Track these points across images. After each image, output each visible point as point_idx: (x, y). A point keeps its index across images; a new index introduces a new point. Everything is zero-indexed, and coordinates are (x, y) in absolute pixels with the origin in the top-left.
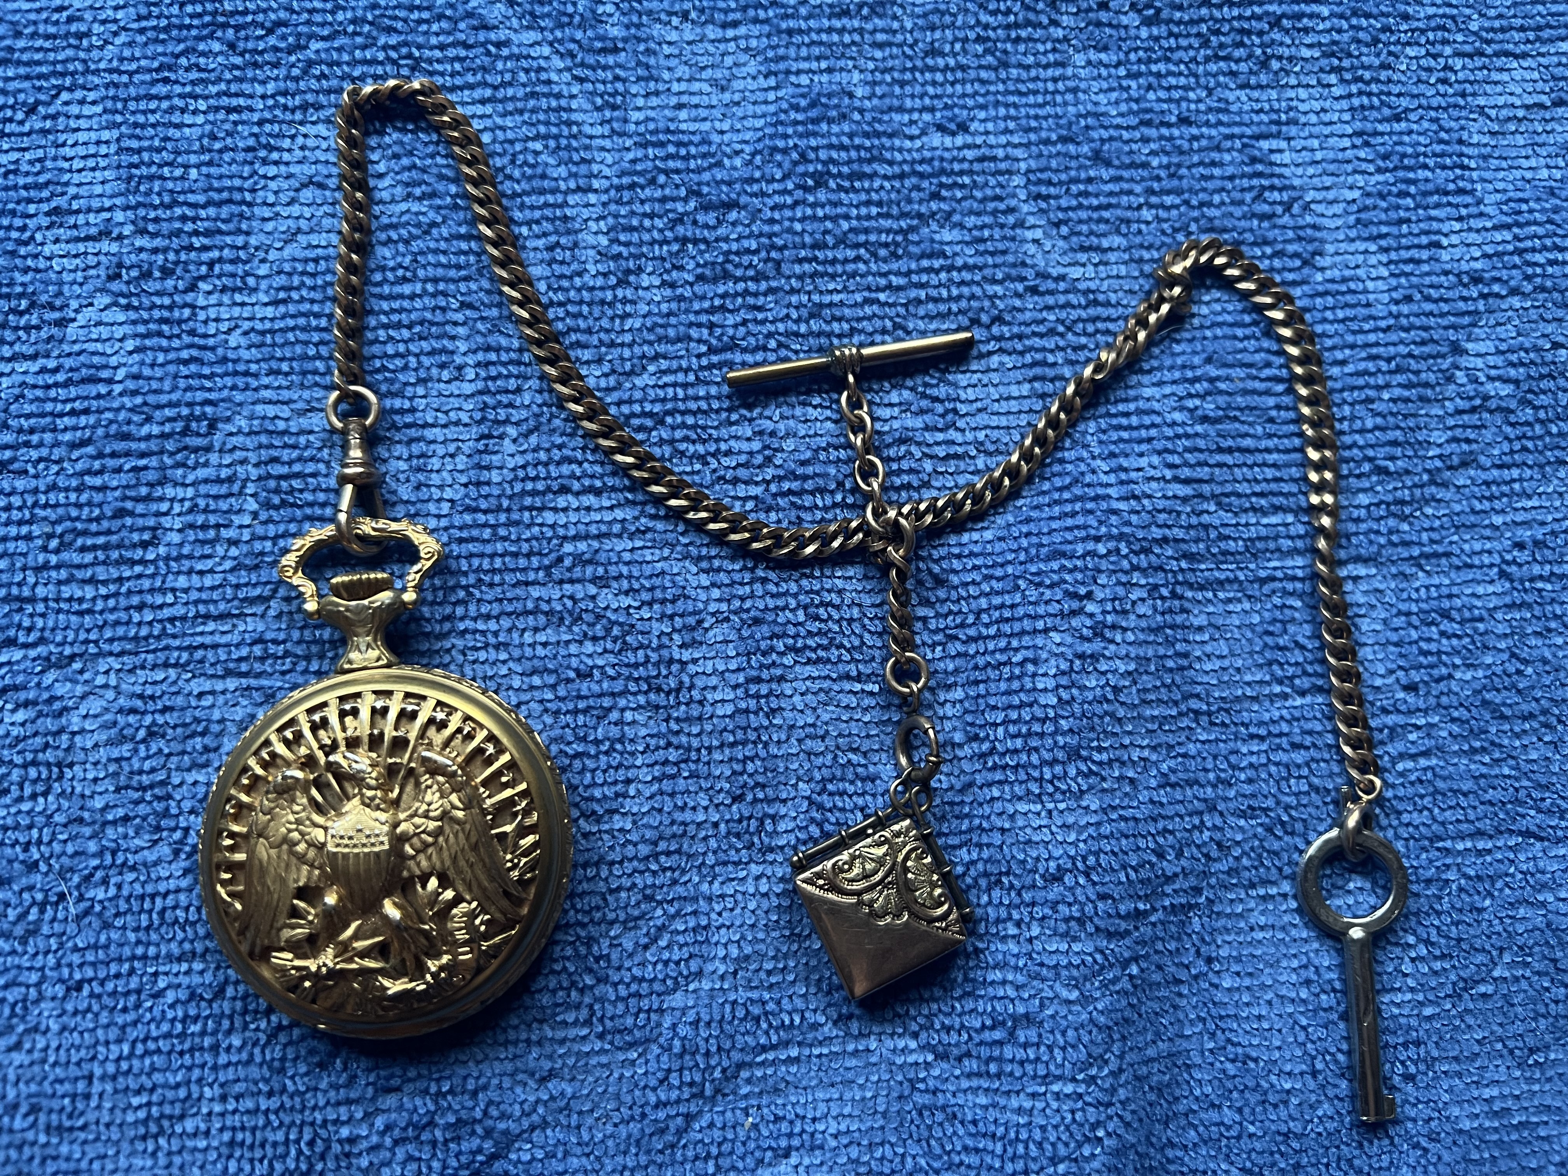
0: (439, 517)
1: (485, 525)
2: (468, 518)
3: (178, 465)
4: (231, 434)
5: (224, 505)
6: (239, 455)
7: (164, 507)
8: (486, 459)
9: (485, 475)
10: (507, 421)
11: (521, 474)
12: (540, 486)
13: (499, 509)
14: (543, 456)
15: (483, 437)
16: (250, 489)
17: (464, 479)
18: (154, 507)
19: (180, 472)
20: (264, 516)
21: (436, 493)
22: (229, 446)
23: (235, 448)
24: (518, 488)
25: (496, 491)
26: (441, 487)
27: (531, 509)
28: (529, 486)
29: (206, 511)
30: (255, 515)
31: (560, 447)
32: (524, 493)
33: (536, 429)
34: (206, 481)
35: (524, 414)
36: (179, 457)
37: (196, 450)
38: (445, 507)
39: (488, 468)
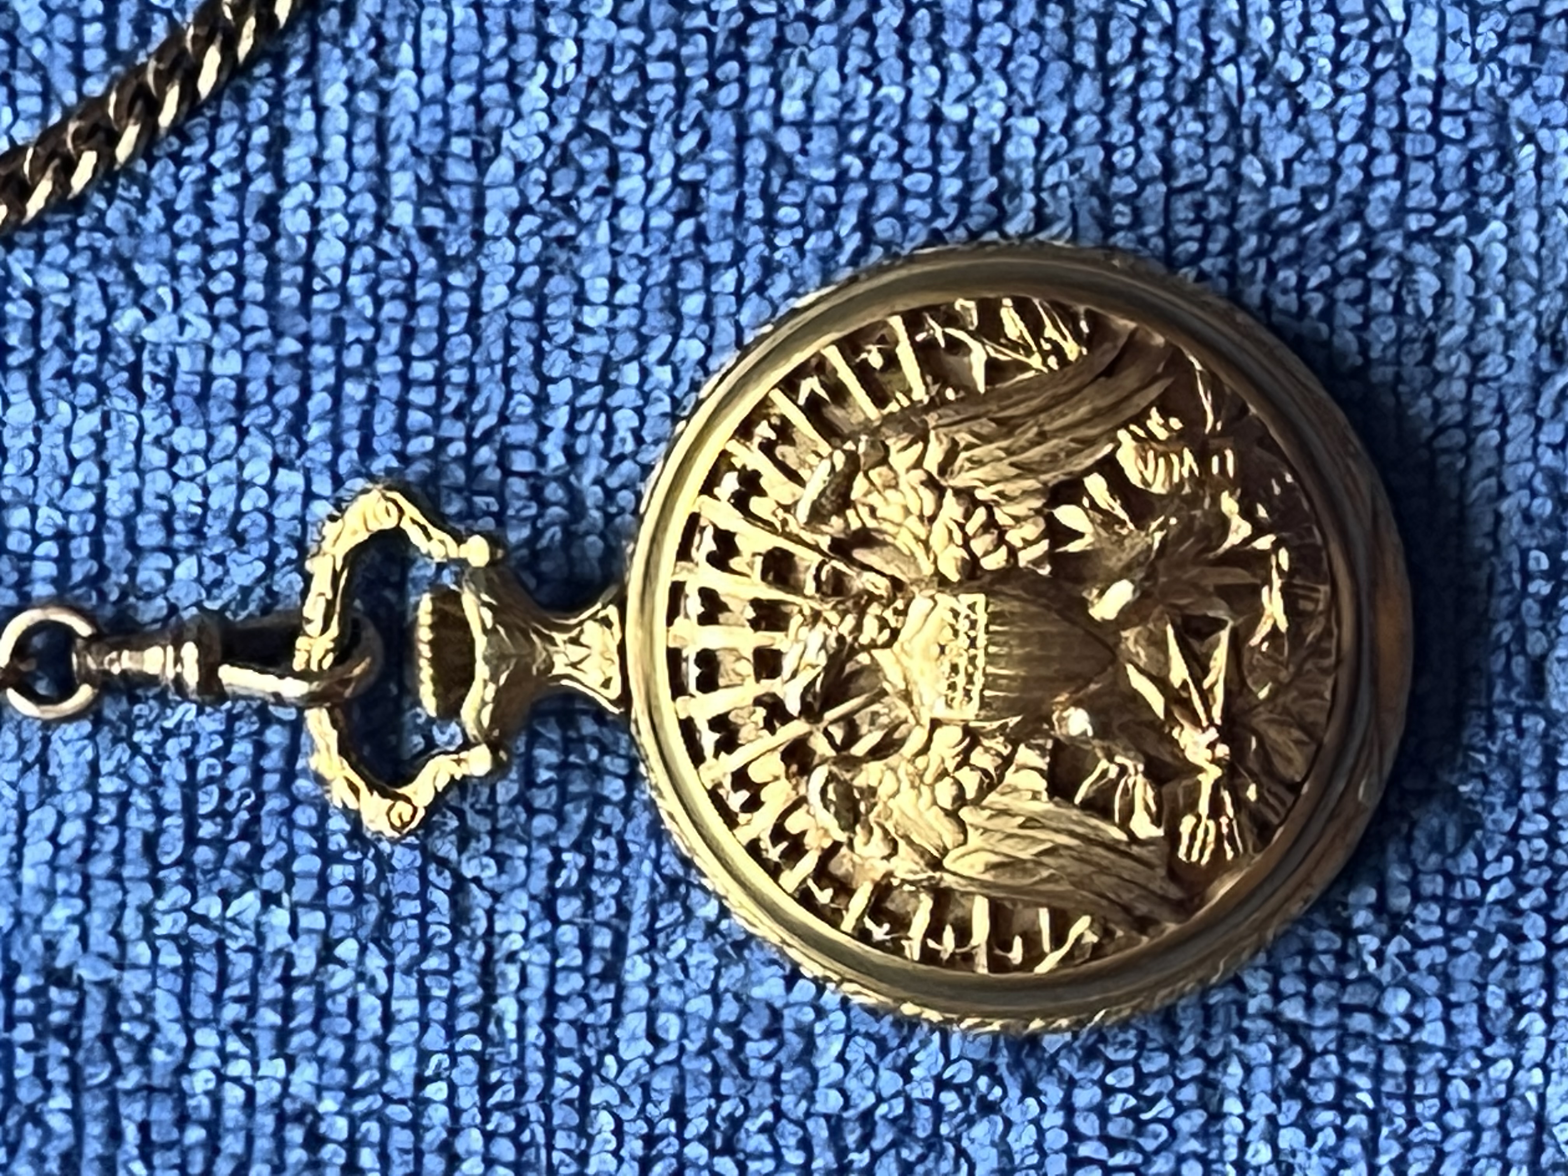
0: (309, 496)
1: (336, 392)
2: (316, 431)
3: (143, 1058)
4: (84, 938)
5: (242, 964)
6: (132, 925)
7: (234, 1094)
8: (188, 382)
9: (224, 388)
10: (103, 327)
11: (225, 307)
12: (257, 265)
13: (301, 361)
14: (188, 254)
15: (134, 385)
16: (210, 906)
17: (229, 434)
18: (232, 1115)
19: (158, 1055)
20: (272, 880)
21: (255, 498)
22: (111, 946)
23: (116, 933)
24: (256, 316)
25: (261, 365)
26: (243, 486)
27: (307, 292)
28: (255, 289)
29: (251, 1002)
30: (269, 899)
31: (171, 214)
32: (269, 304)
33: (125, 264)
34: (184, 999)
35: (89, 289)
36: (125, 1056)
37: (113, 1018)
38: (288, 479)
39: (208, 378)
